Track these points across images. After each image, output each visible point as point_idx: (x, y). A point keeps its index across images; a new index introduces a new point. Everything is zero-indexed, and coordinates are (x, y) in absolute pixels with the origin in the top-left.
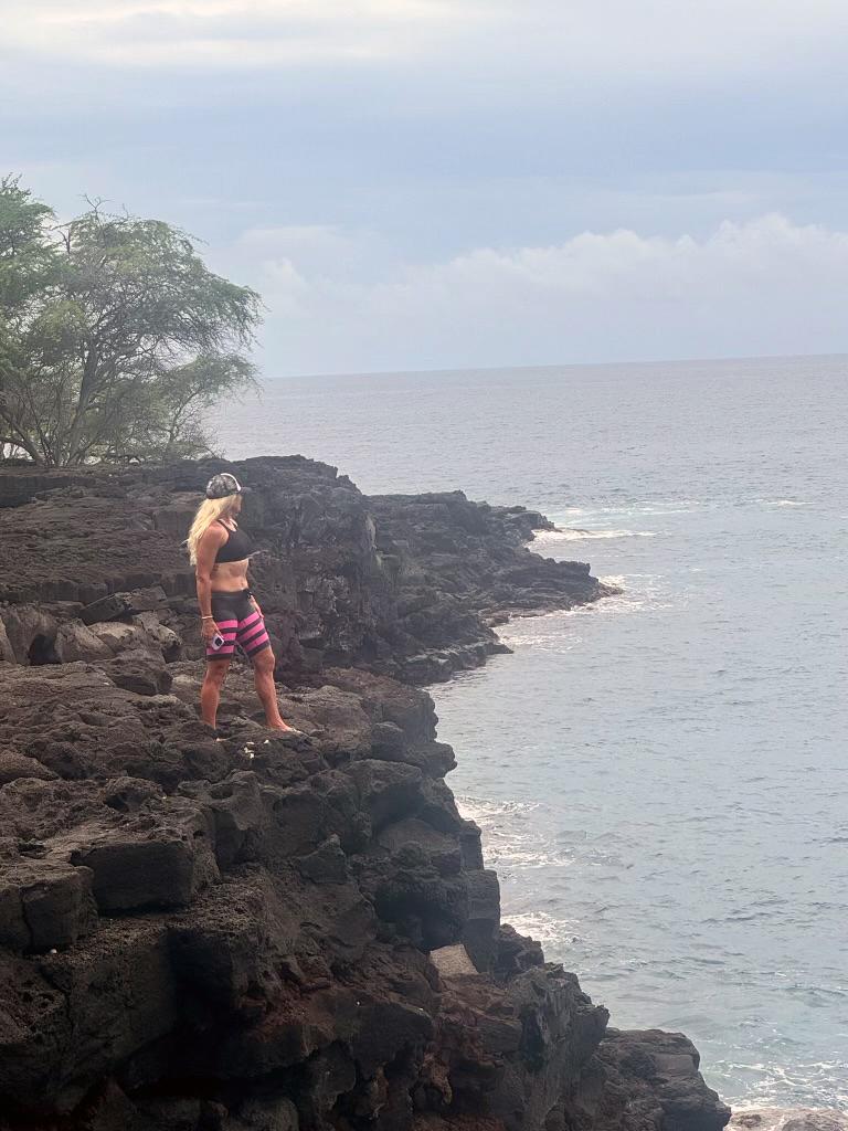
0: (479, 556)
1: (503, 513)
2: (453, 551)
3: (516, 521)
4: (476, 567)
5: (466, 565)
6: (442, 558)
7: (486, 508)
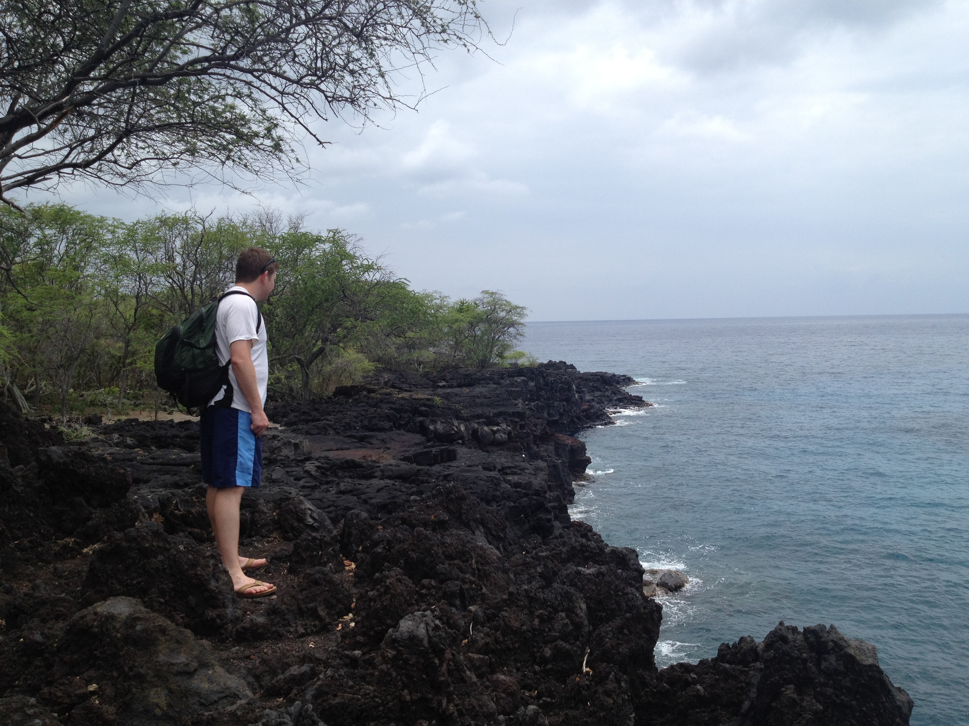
0: (608, 393)
1: (620, 376)
2: (601, 391)
3: (624, 380)
4: (607, 396)
5: (604, 396)
6: (597, 394)
7: (614, 375)
